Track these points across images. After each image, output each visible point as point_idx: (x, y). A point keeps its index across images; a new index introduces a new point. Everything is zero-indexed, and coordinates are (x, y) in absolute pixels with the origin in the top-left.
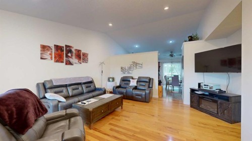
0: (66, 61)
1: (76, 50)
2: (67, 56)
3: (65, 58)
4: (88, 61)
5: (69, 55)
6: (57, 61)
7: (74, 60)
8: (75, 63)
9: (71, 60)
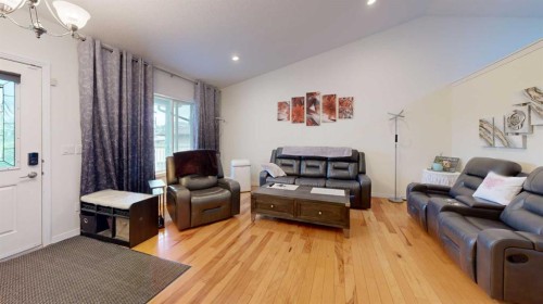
0: (308, 120)
1: (324, 97)
2: (309, 111)
3: (306, 115)
4: (352, 114)
5: (313, 108)
6: (294, 122)
7: (321, 116)
8: (324, 122)
9: (315, 117)
